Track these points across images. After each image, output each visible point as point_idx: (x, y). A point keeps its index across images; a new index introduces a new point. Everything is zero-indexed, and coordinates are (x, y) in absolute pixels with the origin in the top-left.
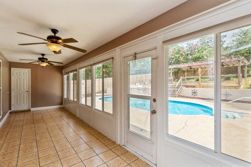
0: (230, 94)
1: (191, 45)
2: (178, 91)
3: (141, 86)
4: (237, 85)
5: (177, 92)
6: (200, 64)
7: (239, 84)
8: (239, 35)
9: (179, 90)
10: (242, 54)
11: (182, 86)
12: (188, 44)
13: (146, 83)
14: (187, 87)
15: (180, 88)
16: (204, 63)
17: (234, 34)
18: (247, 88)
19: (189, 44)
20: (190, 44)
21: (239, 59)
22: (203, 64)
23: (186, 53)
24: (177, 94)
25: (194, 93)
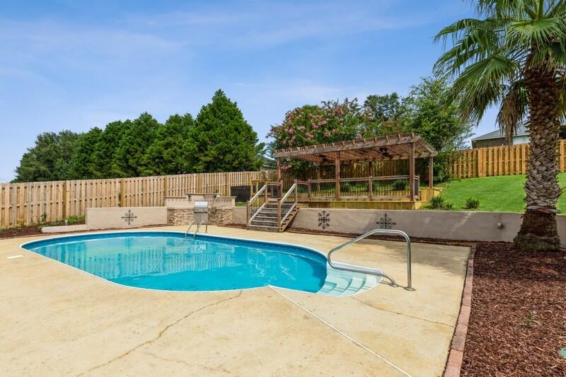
0: (392, 221)
1: (331, 106)
2: (287, 214)
3: (204, 204)
4: (408, 201)
5: (284, 219)
6: (339, 149)
7: (412, 199)
8: (423, 93)
9: (289, 213)
10: (426, 132)
11: (298, 202)
12: (325, 102)
13: (218, 196)
14: (312, 204)
15: (292, 208)
16: (346, 147)
17: (414, 89)
18: (428, 207)
19: (327, 102)
20: (329, 103)
21: (412, 141)
22: (344, 149)
23: (319, 123)
24: (282, 222)
25: (324, 220)
